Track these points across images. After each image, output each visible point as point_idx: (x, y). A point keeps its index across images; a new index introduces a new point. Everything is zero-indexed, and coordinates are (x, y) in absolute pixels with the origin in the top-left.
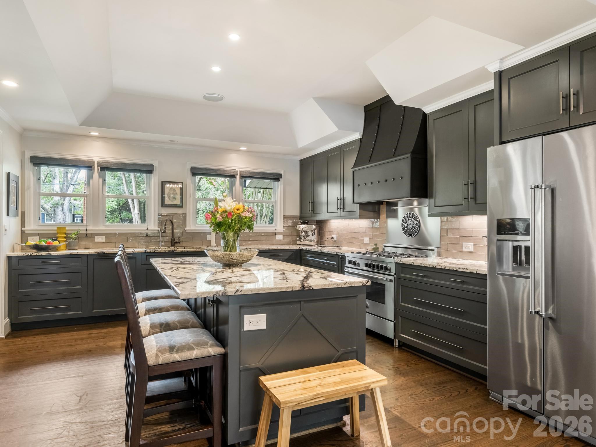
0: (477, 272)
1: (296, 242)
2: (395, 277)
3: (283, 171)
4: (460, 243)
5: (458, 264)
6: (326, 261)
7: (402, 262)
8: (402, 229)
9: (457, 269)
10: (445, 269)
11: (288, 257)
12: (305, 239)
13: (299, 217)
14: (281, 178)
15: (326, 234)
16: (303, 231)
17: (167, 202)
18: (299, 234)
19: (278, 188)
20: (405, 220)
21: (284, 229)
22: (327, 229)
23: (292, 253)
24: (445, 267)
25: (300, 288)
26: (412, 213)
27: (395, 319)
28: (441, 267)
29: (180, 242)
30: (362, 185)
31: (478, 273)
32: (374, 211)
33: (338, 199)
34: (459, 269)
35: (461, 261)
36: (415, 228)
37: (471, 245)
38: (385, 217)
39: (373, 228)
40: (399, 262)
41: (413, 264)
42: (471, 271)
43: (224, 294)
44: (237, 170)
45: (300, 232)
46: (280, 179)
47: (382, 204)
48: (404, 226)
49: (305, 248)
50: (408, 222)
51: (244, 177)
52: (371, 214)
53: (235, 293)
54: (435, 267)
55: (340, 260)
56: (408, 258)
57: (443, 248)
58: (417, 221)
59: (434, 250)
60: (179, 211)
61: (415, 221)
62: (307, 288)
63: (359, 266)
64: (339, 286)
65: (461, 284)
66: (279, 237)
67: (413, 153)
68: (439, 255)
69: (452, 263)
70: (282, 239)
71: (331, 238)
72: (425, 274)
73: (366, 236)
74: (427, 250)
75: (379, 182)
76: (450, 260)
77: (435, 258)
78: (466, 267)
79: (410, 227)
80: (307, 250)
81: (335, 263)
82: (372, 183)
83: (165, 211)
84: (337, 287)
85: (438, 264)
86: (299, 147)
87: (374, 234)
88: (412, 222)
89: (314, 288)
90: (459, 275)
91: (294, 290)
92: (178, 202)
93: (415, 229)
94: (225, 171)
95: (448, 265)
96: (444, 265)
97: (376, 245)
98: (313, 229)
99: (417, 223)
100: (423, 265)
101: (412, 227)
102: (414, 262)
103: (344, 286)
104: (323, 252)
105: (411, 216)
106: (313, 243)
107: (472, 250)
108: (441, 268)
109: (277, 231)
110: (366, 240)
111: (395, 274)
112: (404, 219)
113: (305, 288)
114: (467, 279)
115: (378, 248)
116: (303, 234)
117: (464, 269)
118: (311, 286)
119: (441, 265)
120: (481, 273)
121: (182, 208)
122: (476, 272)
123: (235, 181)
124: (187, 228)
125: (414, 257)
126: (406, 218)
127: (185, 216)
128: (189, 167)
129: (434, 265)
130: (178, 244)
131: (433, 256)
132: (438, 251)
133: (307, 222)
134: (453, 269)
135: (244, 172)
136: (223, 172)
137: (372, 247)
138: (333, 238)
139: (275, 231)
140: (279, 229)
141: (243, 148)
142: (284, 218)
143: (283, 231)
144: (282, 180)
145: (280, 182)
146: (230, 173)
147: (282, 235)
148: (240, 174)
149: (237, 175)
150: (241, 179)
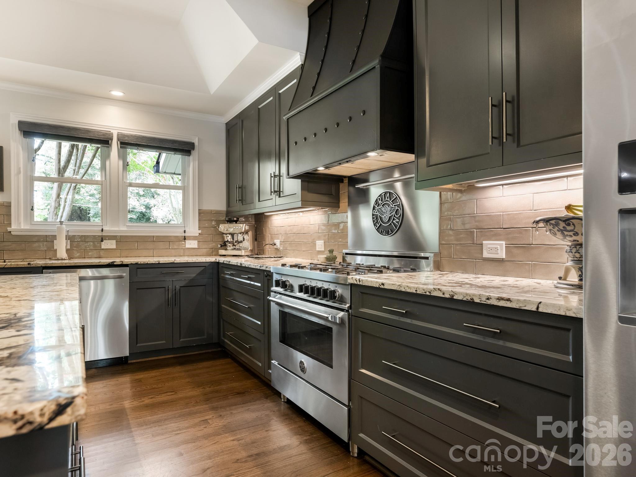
0: (538, 308)
1: (218, 252)
2: (349, 315)
3: (197, 139)
4: (479, 242)
5: (479, 285)
6: (249, 282)
7: (361, 283)
8: (374, 222)
9: (484, 301)
10: (451, 300)
11: (194, 275)
12: (234, 247)
13: (225, 213)
14: (193, 149)
15: (267, 240)
16: (230, 234)
18: (223, 238)
19: (189, 166)
20: (378, 206)
21: (200, 232)
22: (267, 230)
23: (204, 267)
24: (452, 293)
26: (390, 193)
27: (350, 400)
28: (444, 294)
30: (301, 141)
31: (540, 310)
32: (329, 194)
33: (271, 177)
34: (488, 299)
35: (484, 279)
36: (394, 219)
37: (501, 245)
38: (347, 204)
39: (329, 225)
40: (356, 283)
41: (382, 287)
42: (521, 305)
44: (112, 131)
45: (225, 235)
46: (192, 152)
47: (342, 182)
48: (377, 216)
49: (222, 260)
50: (383, 209)
51: (125, 144)
52: (325, 199)
54: (429, 294)
55: (266, 279)
56: (378, 273)
57: (445, 253)
58: (398, 206)
59: (427, 258)
61: (395, 206)
63: (292, 291)
65: (493, 337)
66: (191, 244)
67: (384, 56)
68: (438, 267)
69: (467, 284)
70: (196, 246)
71: (272, 245)
72: (408, 310)
73: (319, 238)
74: (416, 258)
75: (326, 130)
76: (460, 277)
77: (429, 273)
78: (504, 296)
79: (386, 218)
80: (225, 262)
81: (259, 285)
82: (315, 135)
85: (435, 287)
86: (212, 92)
87: (330, 235)
88: (389, 209)
90: (486, 315)
93: (394, 221)
94: (87, 131)
95: (458, 290)
96: (450, 289)
97: (331, 251)
98: (243, 230)
99: (397, 209)
100: (403, 290)
101: (390, 217)
102: (384, 281)
104: (243, 266)
105: (388, 198)
106: (243, 253)
107: (502, 254)
108: (443, 296)
109: (186, 235)
110: (320, 245)
111: (350, 307)
112: (376, 205)
114: (510, 327)
115: (335, 258)
116: (229, 238)
117: (500, 299)
119: (444, 288)
120: (549, 312)
121: (2, 192)
122: (534, 309)
123: (110, 150)
124: (13, 227)
125: (391, 272)
126: (380, 202)
127: (7, 205)
128: (15, 121)
129: (427, 288)
131: (426, 270)
132: (436, 260)
133: (235, 219)
134: (472, 299)
135: (125, 135)
136: (84, 133)
137: (325, 256)
138: (275, 245)
139: (184, 235)
140: (191, 230)
141: (117, 93)
142: (200, 214)
143: (198, 235)
144: (194, 153)
145: (191, 156)
146: (98, 135)
147: (197, 241)
148: (118, 139)
149: (112, 139)
150: (120, 148)
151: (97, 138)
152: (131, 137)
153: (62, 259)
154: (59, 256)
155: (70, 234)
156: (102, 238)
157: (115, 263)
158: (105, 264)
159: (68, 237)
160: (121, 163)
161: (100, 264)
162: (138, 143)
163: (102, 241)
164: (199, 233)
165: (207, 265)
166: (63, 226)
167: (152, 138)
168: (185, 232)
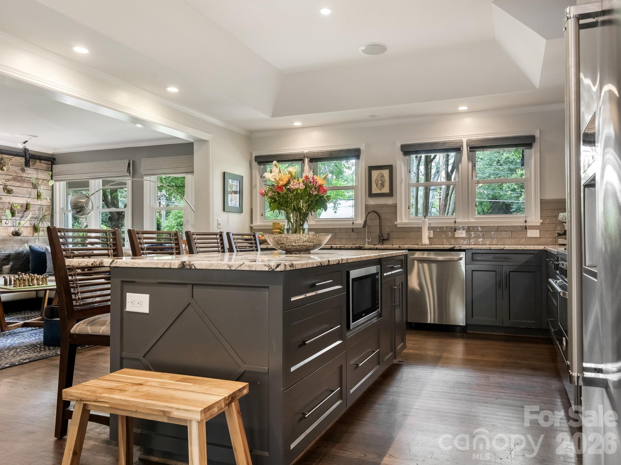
11: (523, 262)
14: (535, 141)
17: (375, 190)
19: (531, 158)
21: (542, 221)
25: (180, 265)
29: (388, 239)
43: (100, 264)
44: (462, 139)
46: (534, 144)
51: (473, 148)
53: (111, 264)
60: (389, 201)
62: (188, 267)
64: (232, 268)
66: (533, 233)
70: (538, 236)
83: (373, 202)
84: (229, 269)
86: (537, 87)
89: (198, 267)
91: (172, 267)
92: (386, 190)
94: (444, 143)
103: (239, 269)
109: (527, 224)
113: (185, 267)
118: (193, 264)
121: (392, 197)
123: (462, 155)
124: (398, 222)
127: (395, 206)
128: (399, 146)
130: (387, 241)
135: (472, 141)
136: (442, 145)
139: (525, 224)
140: (533, 220)
141: (463, 108)
142: (541, 203)
143: (539, 224)
144: (536, 146)
145: (533, 149)
146: (452, 145)
147: (539, 230)
148: (467, 146)
149: (462, 146)
150: (470, 152)
151: (451, 148)
152: (477, 141)
153: (425, 245)
154: (423, 243)
155: (432, 225)
156: (455, 229)
157: (455, 248)
158: (448, 248)
159: (430, 228)
160: (470, 164)
161: (444, 248)
162: (483, 145)
163: (455, 231)
164: (541, 223)
165: (535, 252)
166: (426, 219)
167: (495, 138)
168: (526, 221)
